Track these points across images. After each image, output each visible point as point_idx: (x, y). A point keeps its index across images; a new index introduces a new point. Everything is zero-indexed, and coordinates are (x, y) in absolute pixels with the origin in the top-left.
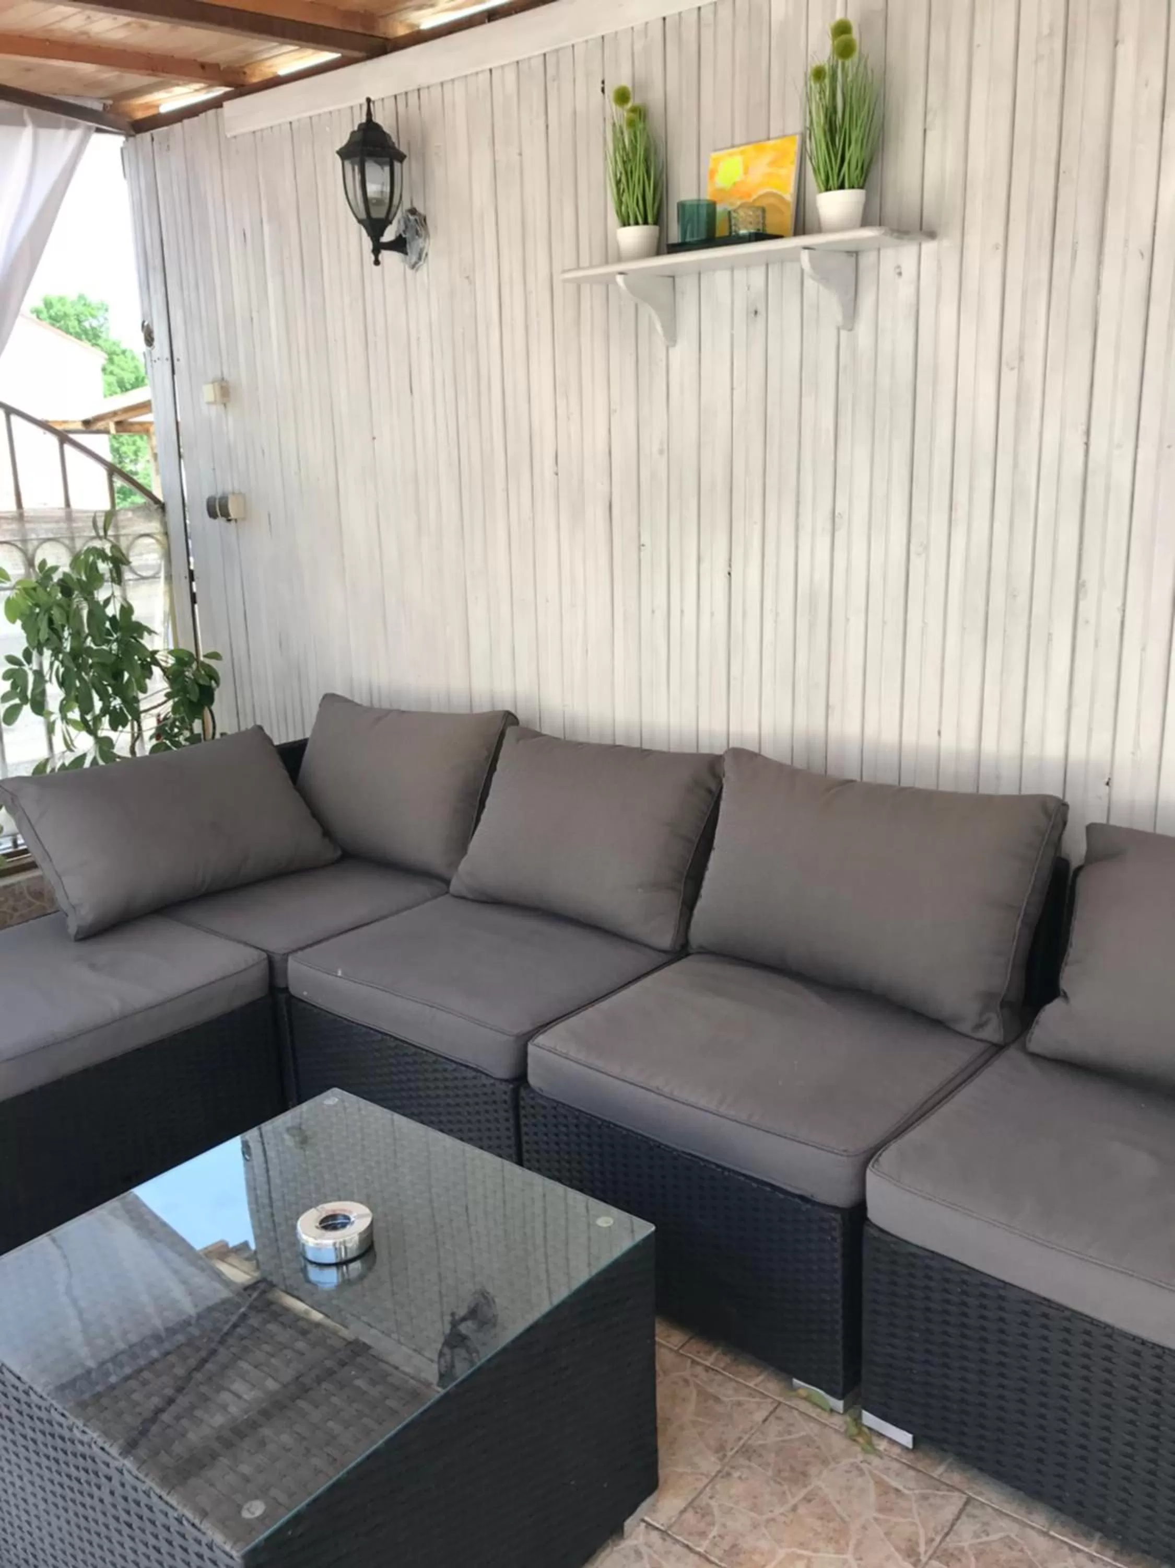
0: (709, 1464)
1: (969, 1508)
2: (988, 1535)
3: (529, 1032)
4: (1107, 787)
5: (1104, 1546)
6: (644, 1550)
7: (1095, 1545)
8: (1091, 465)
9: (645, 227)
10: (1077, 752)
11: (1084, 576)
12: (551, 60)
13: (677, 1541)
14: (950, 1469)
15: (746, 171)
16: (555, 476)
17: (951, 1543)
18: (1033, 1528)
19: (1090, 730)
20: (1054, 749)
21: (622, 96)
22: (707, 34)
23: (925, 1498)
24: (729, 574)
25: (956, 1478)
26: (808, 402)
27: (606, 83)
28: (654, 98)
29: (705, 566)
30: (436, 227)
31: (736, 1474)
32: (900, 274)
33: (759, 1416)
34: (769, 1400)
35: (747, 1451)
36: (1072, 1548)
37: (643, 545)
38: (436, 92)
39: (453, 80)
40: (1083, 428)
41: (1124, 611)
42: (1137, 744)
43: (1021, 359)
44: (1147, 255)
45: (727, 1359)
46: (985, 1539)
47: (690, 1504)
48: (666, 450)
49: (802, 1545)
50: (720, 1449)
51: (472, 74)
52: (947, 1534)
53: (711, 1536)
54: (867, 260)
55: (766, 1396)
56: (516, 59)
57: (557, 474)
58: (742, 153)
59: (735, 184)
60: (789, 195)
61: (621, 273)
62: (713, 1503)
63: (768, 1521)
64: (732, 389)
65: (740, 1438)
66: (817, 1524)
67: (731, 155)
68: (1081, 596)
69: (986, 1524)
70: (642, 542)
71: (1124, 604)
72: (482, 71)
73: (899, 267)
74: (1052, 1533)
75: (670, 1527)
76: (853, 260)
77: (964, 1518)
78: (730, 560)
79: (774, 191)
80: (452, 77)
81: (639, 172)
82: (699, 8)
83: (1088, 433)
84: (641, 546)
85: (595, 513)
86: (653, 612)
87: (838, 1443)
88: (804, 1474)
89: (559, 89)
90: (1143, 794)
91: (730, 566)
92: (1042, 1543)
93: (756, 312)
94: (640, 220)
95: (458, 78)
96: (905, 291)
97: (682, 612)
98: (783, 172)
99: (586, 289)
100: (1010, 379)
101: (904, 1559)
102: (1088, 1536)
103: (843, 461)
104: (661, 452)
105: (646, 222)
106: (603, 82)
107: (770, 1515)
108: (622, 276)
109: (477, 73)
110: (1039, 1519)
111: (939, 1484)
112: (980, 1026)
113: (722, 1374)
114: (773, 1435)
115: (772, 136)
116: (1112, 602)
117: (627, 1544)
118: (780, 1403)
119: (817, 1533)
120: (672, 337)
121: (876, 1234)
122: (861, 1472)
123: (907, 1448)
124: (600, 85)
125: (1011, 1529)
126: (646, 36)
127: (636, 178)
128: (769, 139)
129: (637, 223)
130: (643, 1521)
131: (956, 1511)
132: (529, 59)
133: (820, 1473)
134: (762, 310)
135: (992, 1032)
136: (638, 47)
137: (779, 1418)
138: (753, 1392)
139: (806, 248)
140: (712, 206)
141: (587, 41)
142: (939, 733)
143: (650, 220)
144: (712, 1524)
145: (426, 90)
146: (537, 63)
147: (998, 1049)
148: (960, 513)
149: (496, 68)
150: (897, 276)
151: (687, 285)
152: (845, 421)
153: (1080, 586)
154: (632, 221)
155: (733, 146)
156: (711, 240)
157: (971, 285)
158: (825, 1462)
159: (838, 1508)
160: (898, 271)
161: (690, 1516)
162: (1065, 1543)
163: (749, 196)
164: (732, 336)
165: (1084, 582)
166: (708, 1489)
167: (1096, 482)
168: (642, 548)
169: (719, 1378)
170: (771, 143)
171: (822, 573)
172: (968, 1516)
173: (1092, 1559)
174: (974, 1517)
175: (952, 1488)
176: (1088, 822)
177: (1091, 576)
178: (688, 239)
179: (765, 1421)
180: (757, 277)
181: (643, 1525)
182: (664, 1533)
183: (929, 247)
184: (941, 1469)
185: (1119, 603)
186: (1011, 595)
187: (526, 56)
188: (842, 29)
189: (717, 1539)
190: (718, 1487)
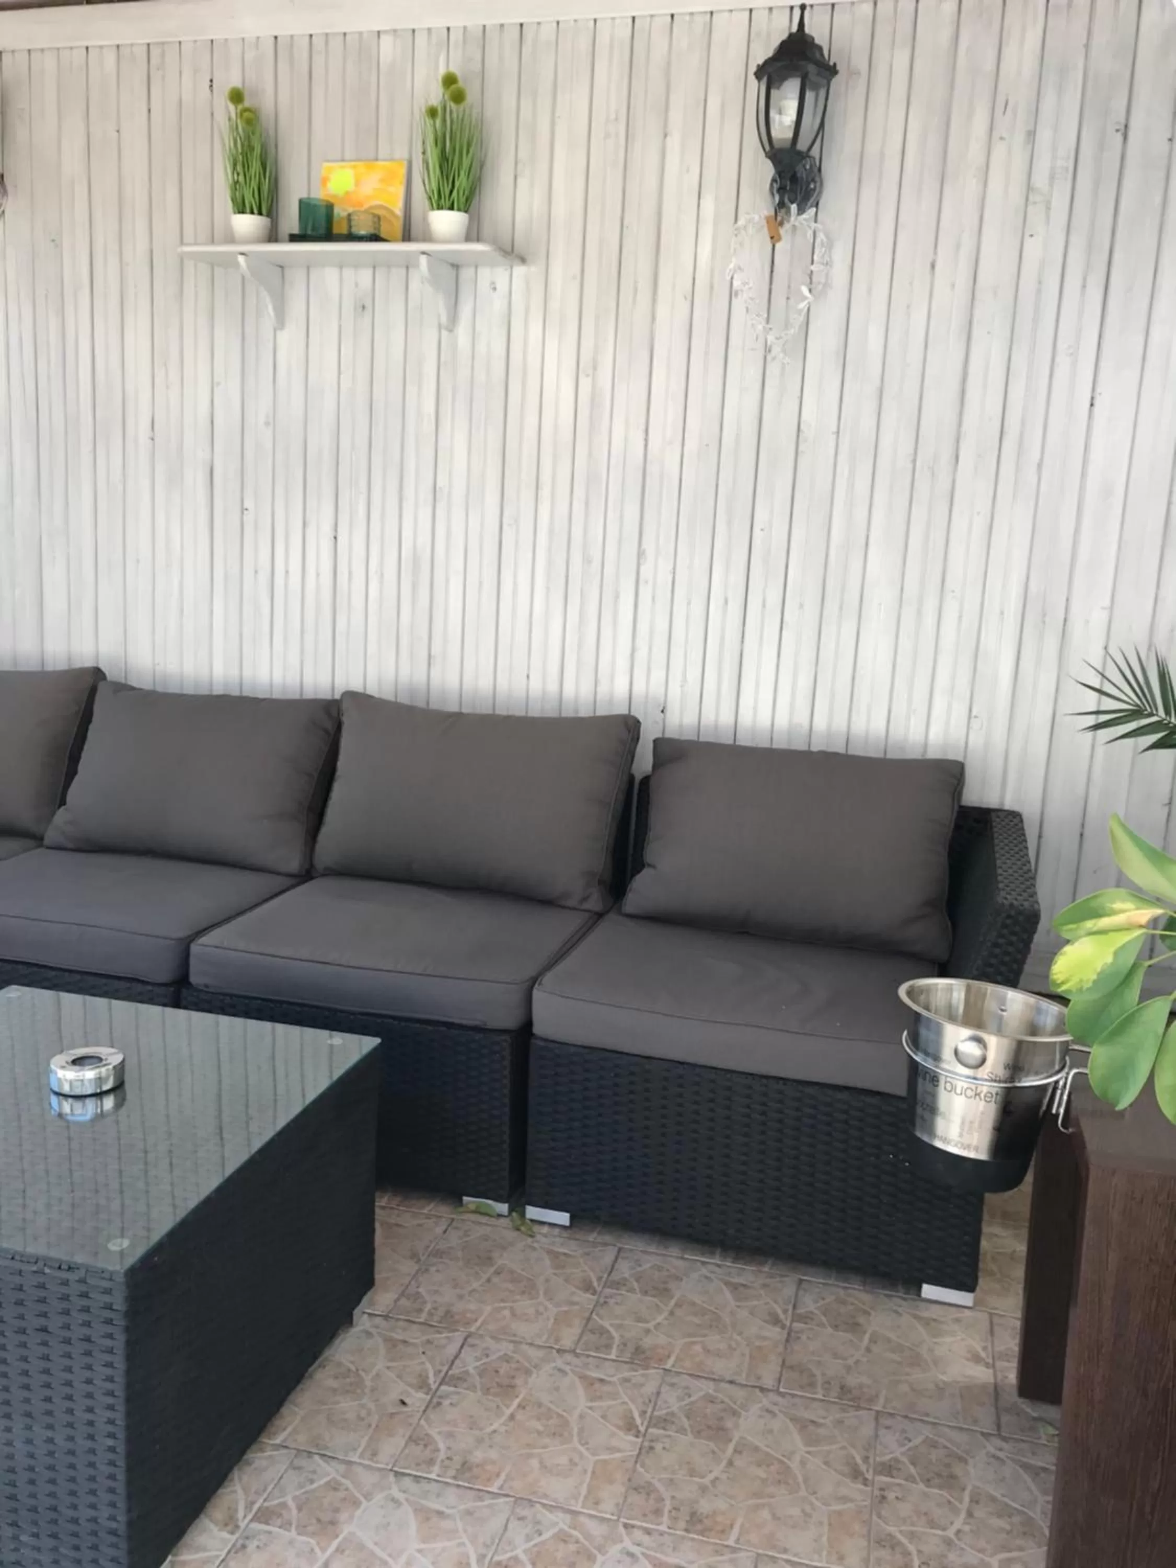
0: (408, 1267)
1: (622, 1254)
2: (640, 1266)
3: (189, 936)
4: (662, 715)
5: (724, 1257)
6: (373, 1331)
7: (717, 1256)
8: (649, 457)
9: (260, 217)
10: (639, 688)
11: (644, 546)
12: (155, 52)
13: (398, 1320)
14: (599, 1233)
15: (357, 183)
16: (151, 441)
17: (615, 1276)
18: (671, 1256)
19: (649, 670)
20: (621, 688)
21: (236, 96)
22: (319, 60)
23: (588, 1254)
24: (335, 538)
25: (608, 1238)
26: (411, 389)
27: (214, 81)
28: (266, 105)
29: (311, 531)
30: (16, 186)
31: (433, 1269)
32: (495, 289)
33: (439, 1230)
34: (444, 1219)
35: (439, 1254)
36: (703, 1263)
37: (246, 509)
38: (22, 58)
39: (42, 50)
40: (643, 427)
41: (674, 573)
42: (685, 679)
43: (595, 368)
44: (689, 298)
45: (398, 1199)
46: (639, 1269)
47: (402, 1294)
48: (272, 422)
49: (503, 1301)
50: (414, 1256)
51: (65, 48)
52: (611, 1272)
53: (426, 1310)
54: (467, 274)
55: (441, 1217)
56: (117, 43)
57: (153, 439)
58: (354, 167)
59: (347, 193)
60: (398, 208)
61: (242, 254)
62: (420, 1290)
63: (471, 1292)
64: (339, 373)
65: (428, 1247)
66: (510, 1286)
67: (342, 167)
68: (641, 561)
69: (637, 1260)
70: (245, 507)
71: (674, 569)
72: (77, 47)
73: (493, 283)
74: (686, 1256)
75: (390, 1312)
76: (454, 272)
77: (620, 1260)
78: (336, 525)
79: (385, 204)
80: (45, 46)
81: (256, 166)
82: (311, 36)
83: (647, 431)
84: (243, 510)
85: (195, 478)
86: (256, 572)
87: (511, 1235)
88: (490, 1258)
89: (163, 78)
90: (690, 719)
91: (336, 530)
92: (680, 1263)
93: (364, 307)
94: (256, 211)
95: (50, 49)
96: (498, 304)
97: (287, 572)
98: (392, 189)
99: (189, 266)
100: (585, 384)
101: (585, 1293)
102: (712, 1254)
103: (444, 442)
104: (267, 424)
105: (260, 213)
106: (211, 81)
107: (470, 1289)
108: (243, 256)
109: (71, 48)
110: (674, 1251)
111: (594, 1244)
112: (585, 899)
113: (397, 1209)
114: (454, 1239)
115: (380, 156)
116: (665, 567)
117: (355, 1330)
118: (453, 1220)
119: (511, 1291)
120: (281, 321)
121: (542, 1044)
122: (534, 1249)
123: (564, 1227)
124: (209, 83)
125: (655, 1260)
126: (257, 49)
127: (253, 171)
128: (377, 160)
129: (252, 213)
130: (364, 1313)
131: (613, 1258)
132: (132, 45)
133: (501, 1256)
134: (368, 304)
135: (595, 903)
136: (249, 56)
137: (456, 1228)
138: (428, 1217)
139: (423, 253)
140: (330, 207)
141: (195, 41)
142: (528, 677)
143: (264, 211)
144: (425, 1302)
145: (10, 54)
146: (141, 52)
147: (600, 916)
148: (545, 492)
149: (94, 47)
150: (491, 291)
151: (297, 277)
152: (446, 408)
153: (641, 554)
154: (248, 210)
155: (343, 160)
156: (329, 236)
157: (554, 305)
158: (504, 1248)
159: (524, 1273)
160: (492, 286)
161: (404, 1302)
162: (698, 1260)
163: (362, 206)
164: (340, 326)
165: (644, 551)
166: (413, 1282)
167: (653, 469)
168: (245, 512)
169: (396, 1212)
170: (380, 163)
171: (424, 539)
172: (623, 1258)
173: (719, 1266)
174: (627, 1258)
175: (606, 1244)
176: (653, 738)
177: (649, 545)
178: (309, 232)
179: (445, 1232)
180: (365, 275)
181: (366, 1316)
182: (386, 1317)
183: (520, 271)
184: (595, 1235)
185: (671, 567)
186: (587, 560)
187: (129, 42)
188: (449, 80)
189: (433, 1311)
190: (421, 1279)
